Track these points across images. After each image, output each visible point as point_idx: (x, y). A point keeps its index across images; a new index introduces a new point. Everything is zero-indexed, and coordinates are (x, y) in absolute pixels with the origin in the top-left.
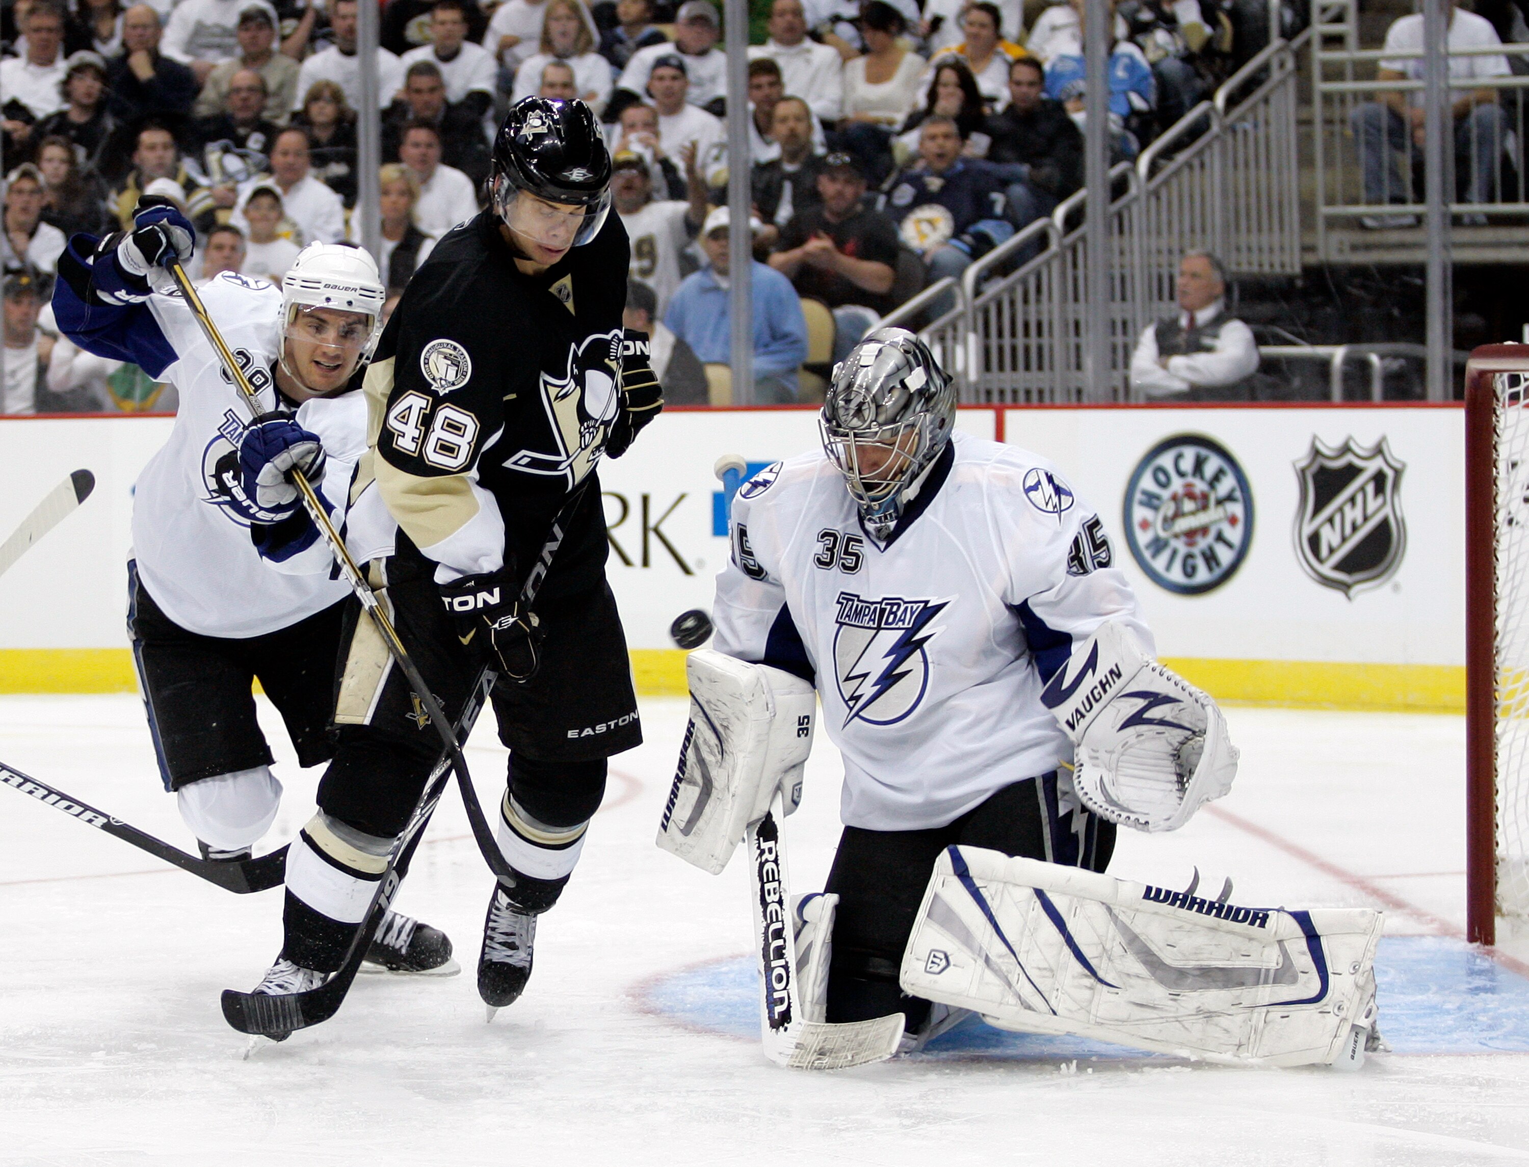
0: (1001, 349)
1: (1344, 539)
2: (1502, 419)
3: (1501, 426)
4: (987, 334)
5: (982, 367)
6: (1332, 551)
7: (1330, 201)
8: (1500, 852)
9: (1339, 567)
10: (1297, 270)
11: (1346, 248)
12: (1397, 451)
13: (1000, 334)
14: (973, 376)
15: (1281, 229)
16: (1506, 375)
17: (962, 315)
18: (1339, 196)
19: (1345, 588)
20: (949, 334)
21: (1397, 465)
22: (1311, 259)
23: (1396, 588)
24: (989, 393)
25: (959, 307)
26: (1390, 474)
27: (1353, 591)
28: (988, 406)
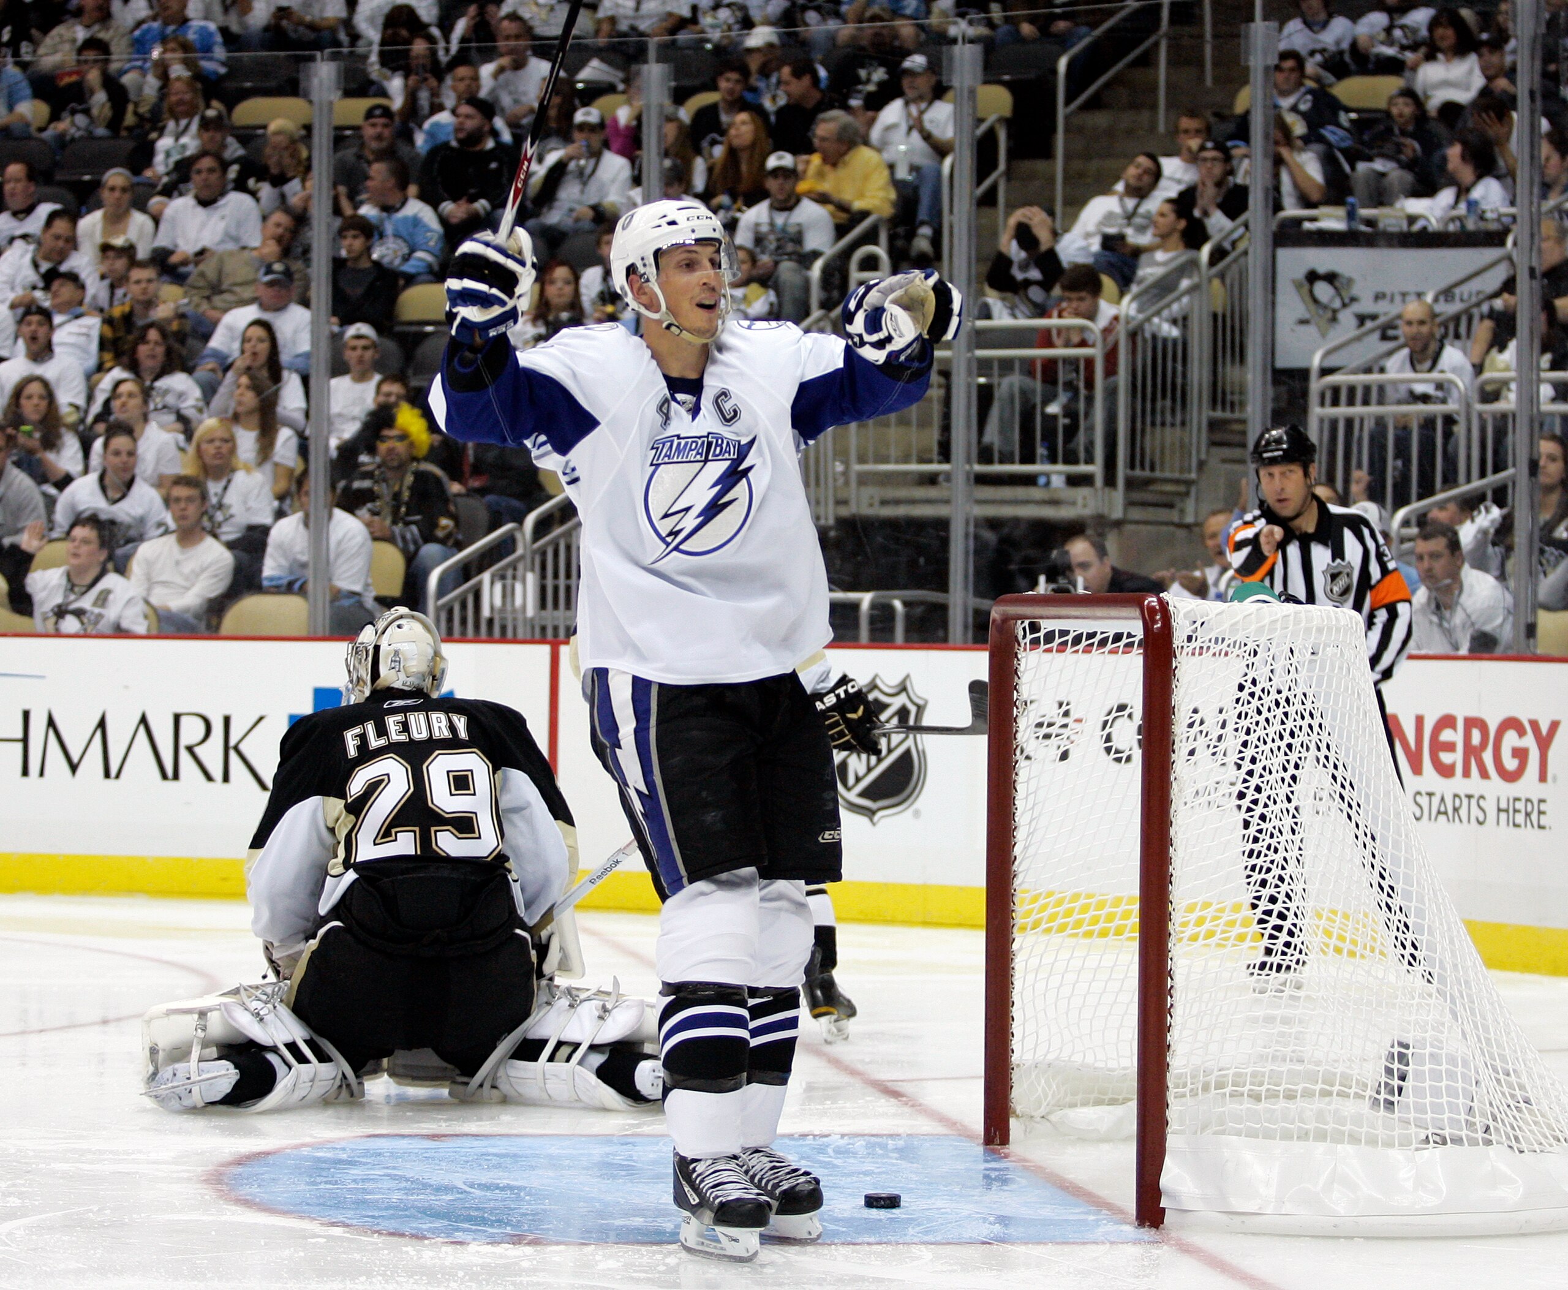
0: (556, 589)
1: (870, 769)
2: (1023, 662)
3: (1022, 668)
4: (543, 576)
5: (538, 604)
6: (858, 780)
7: (862, 460)
8: (1015, 1058)
9: (863, 794)
10: (831, 522)
11: (877, 503)
12: (920, 689)
13: (556, 576)
14: (530, 612)
15: (817, 483)
16: (1027, 622)
17: (522, 558)
18: (870, 454)
19: (870, 813)
20: (510, 573)
21: (921, 702)
22: (844, 512)
23: (917, 813)
24: (543, 629)
25: (520, 551)
26: (913, 710)
27: (876, 818)
28: (543, 641)
